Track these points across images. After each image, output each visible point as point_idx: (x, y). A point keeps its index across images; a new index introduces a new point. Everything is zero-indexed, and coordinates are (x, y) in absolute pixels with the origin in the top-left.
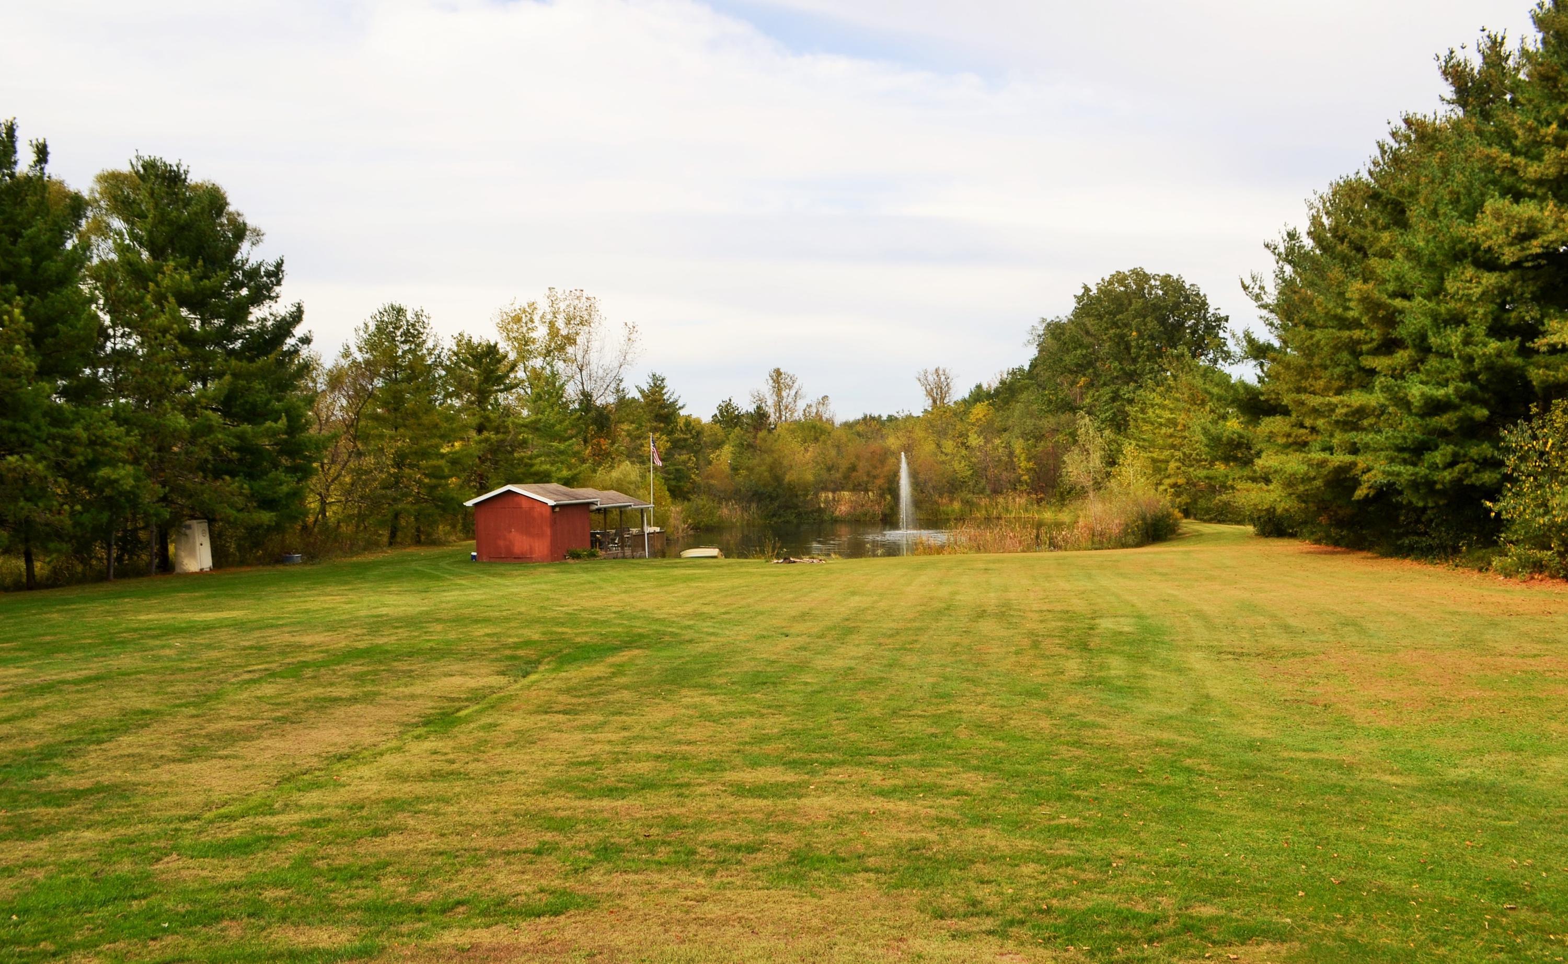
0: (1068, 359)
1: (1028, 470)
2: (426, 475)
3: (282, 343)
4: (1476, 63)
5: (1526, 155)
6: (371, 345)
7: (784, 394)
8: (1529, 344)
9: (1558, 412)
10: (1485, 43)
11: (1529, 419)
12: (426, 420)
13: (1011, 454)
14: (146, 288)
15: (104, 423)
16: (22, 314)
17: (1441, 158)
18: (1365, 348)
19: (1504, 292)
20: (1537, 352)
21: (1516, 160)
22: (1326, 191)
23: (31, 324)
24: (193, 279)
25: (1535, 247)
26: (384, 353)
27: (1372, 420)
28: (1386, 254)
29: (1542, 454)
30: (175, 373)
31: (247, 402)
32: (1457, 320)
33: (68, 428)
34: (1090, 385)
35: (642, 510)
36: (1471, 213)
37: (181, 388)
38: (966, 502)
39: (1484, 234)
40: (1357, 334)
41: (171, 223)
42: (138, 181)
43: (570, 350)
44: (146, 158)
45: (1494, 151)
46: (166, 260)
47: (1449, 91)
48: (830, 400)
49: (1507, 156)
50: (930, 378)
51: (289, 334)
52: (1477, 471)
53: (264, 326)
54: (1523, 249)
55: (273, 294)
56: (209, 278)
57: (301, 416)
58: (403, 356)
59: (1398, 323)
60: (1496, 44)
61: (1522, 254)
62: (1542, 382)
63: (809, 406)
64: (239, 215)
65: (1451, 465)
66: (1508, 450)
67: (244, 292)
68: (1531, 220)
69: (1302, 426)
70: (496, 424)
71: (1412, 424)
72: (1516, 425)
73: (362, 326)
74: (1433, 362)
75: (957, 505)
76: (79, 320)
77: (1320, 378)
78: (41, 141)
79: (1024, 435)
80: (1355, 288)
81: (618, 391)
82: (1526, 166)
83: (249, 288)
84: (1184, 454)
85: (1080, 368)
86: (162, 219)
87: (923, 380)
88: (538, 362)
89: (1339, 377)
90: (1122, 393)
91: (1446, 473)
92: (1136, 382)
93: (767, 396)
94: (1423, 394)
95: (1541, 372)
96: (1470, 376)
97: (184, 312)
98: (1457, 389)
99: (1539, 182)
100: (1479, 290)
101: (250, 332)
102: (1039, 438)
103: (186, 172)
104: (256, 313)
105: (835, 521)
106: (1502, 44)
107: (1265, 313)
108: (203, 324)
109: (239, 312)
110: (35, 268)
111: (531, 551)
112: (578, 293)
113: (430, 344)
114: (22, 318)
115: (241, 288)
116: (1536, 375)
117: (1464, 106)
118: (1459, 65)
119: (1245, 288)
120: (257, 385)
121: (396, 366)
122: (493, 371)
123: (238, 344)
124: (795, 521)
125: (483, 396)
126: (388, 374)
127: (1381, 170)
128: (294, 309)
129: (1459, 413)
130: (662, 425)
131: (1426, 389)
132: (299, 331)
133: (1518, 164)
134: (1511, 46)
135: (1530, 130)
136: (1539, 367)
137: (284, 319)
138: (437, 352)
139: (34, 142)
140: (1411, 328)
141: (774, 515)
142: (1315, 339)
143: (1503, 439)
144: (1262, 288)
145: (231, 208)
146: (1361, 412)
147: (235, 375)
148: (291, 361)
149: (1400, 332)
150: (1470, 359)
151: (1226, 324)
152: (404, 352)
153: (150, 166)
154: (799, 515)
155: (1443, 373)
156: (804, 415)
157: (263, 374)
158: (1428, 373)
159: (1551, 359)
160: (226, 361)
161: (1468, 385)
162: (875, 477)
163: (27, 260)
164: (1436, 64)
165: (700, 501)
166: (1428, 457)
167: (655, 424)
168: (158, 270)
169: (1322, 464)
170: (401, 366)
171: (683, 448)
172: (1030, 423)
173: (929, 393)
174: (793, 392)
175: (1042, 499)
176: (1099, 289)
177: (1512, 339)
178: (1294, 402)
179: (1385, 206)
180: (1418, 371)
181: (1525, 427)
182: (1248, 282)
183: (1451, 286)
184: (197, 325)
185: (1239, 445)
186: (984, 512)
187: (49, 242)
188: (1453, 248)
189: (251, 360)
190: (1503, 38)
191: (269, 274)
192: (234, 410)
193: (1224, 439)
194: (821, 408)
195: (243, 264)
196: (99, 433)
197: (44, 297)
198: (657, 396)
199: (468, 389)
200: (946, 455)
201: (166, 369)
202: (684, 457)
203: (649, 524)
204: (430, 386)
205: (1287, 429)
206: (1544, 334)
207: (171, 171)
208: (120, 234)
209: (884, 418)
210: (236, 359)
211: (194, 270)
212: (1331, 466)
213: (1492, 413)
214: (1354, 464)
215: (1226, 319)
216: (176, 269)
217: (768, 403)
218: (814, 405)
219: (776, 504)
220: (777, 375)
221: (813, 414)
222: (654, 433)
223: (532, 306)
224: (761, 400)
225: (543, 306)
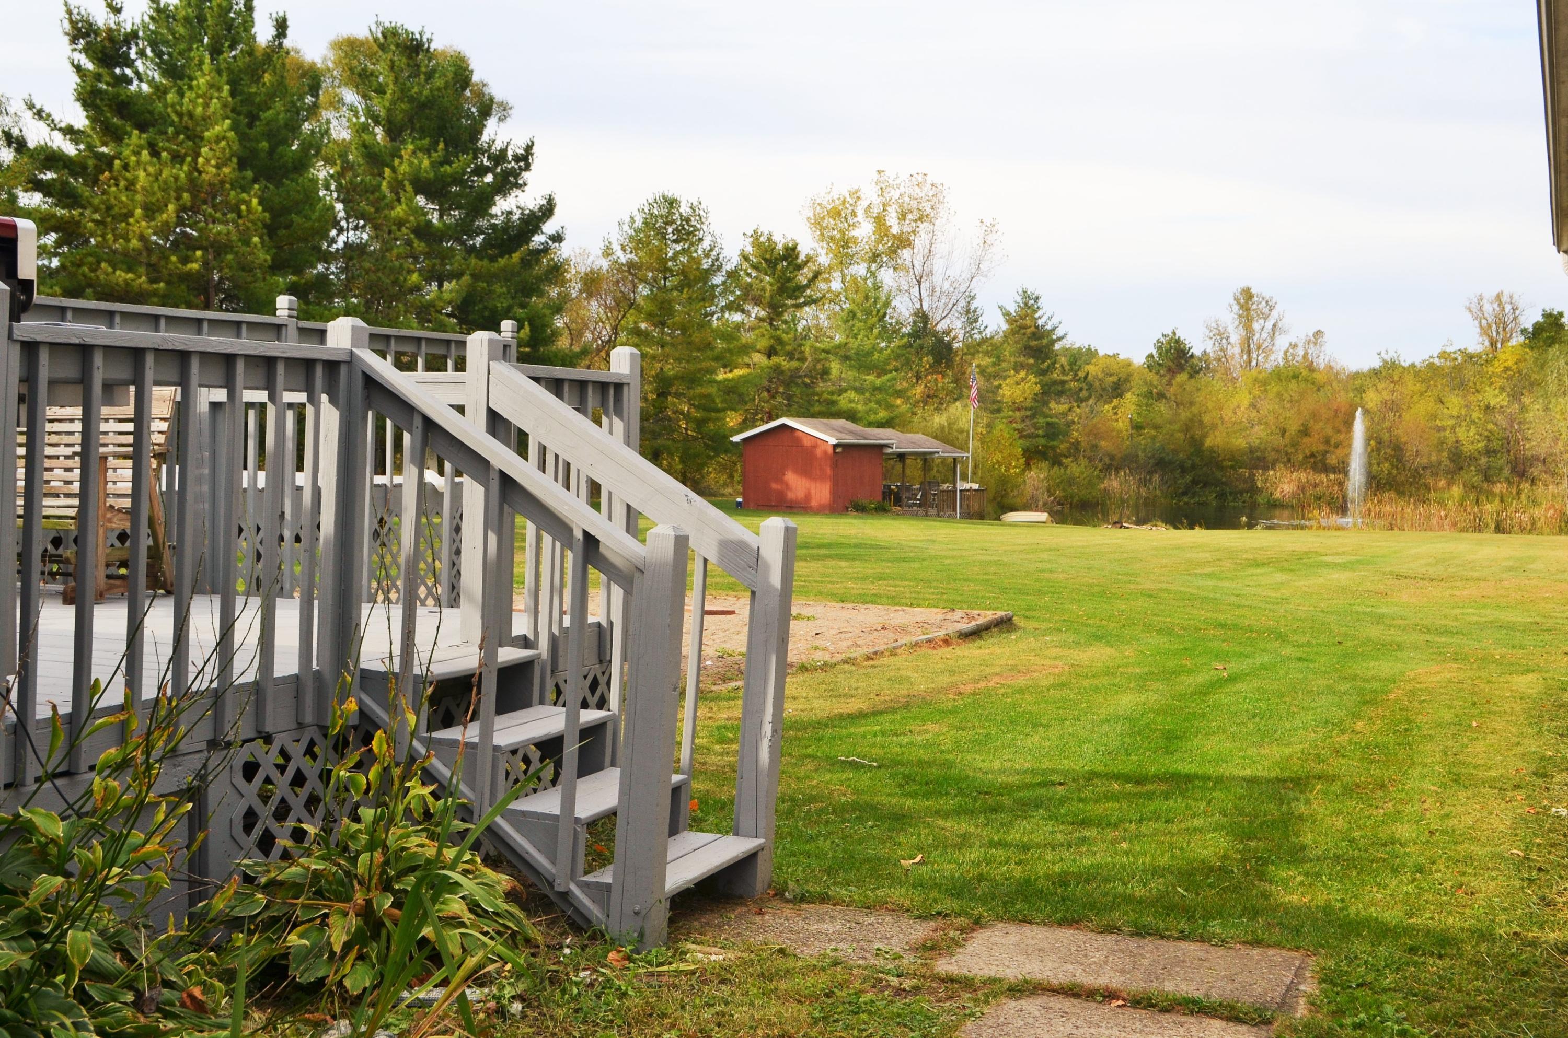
2: (697, 407)
3: (528, 240)
6: (637, 242)
7: (1256, 326)
12: (696, 337)
14: (381, 175)
16: (260, 203)
23: (267, 215)
24: (433, 164)
26: (651, 253)
30: (410, 272)
31: (486, 308)
35: (955, 459)
37: (417, 288)
41: (411, 99)
42: (376, 48)
43: (906, 253)
44: (387, 24)
46: (404, 142)
48: (1326, 338)
50: (1488, 308)
51: (537, 229)
53: (509, 220)
55: (520, 182)
56: (450, 163)
57: (550, 325)
58: (674, 258)
63: (1295, 346)
64: (484, 85)
67: (489, 178)
70: (788, 348)
73: (628, 219)
76: (314, 212)
78: (281, 14)
81: (968, 312)
83: (495, 175)
86: (403, 93)
87: (1476, 310)
88: (860, 270)
93: (1231, 329)
97: (421, 200)
101: (494, 226)
103: (430, 41)
104: (502, 205)
108: (441, 216)
109: (482, 202)
110: (271, 151)
111: (808, 497)
112: (920, 179)
113: (706, 244)
114: (260, 208)
115: (485, 174)
120: (499, 288)
121: (666, 270)
122: (789, 280)
123: (479, 240)
125: (776, 310)
126: (655, 279)
128: (544, 202)
130: (1031, 361)
132: (549, 227)
137: (532, 213)
138: (714, 253)
139: (274, 16)
141: (1184, 493)
145: (475, 78)
147: (475, 277)
148: (538, 261)
152: (677, 254)
153: (390, 34)
154: (1221, 496)
156: (1285, 357)
157: (507, 276)
160: (464, 258)
163: (264, 145)
165: (1076, 469)
167: (1022, 359)
168: (396, 153)
170: (671, 270)
171: (1060, 393)
173: (1485, 331)
174: (1269, 325)
184: (435, 218)
187: (286, 125)
189: (493, 259)
191: (517, 158)
192: (471, 317)
194: (1312, 350)
195: (490, 147)
197: (279, 185)
198: (1028, 322)
199: (757, 301)
201: (401, 265)
202: (1063, 408)
203: (964, 478)
204: (708, 296)
207: (412, 40)
208: (353, 109)
210: (477, 257)
211: (434, 155)
216: (414, 153)
217: (1232, 340)
218: (1301, 345)
219: (1189, 478)
220: (1246, 298)
221: (1299, 358)
222: (1017, 372)
223: (856, 195)
224: (1221, 335)
225: (870, 195)
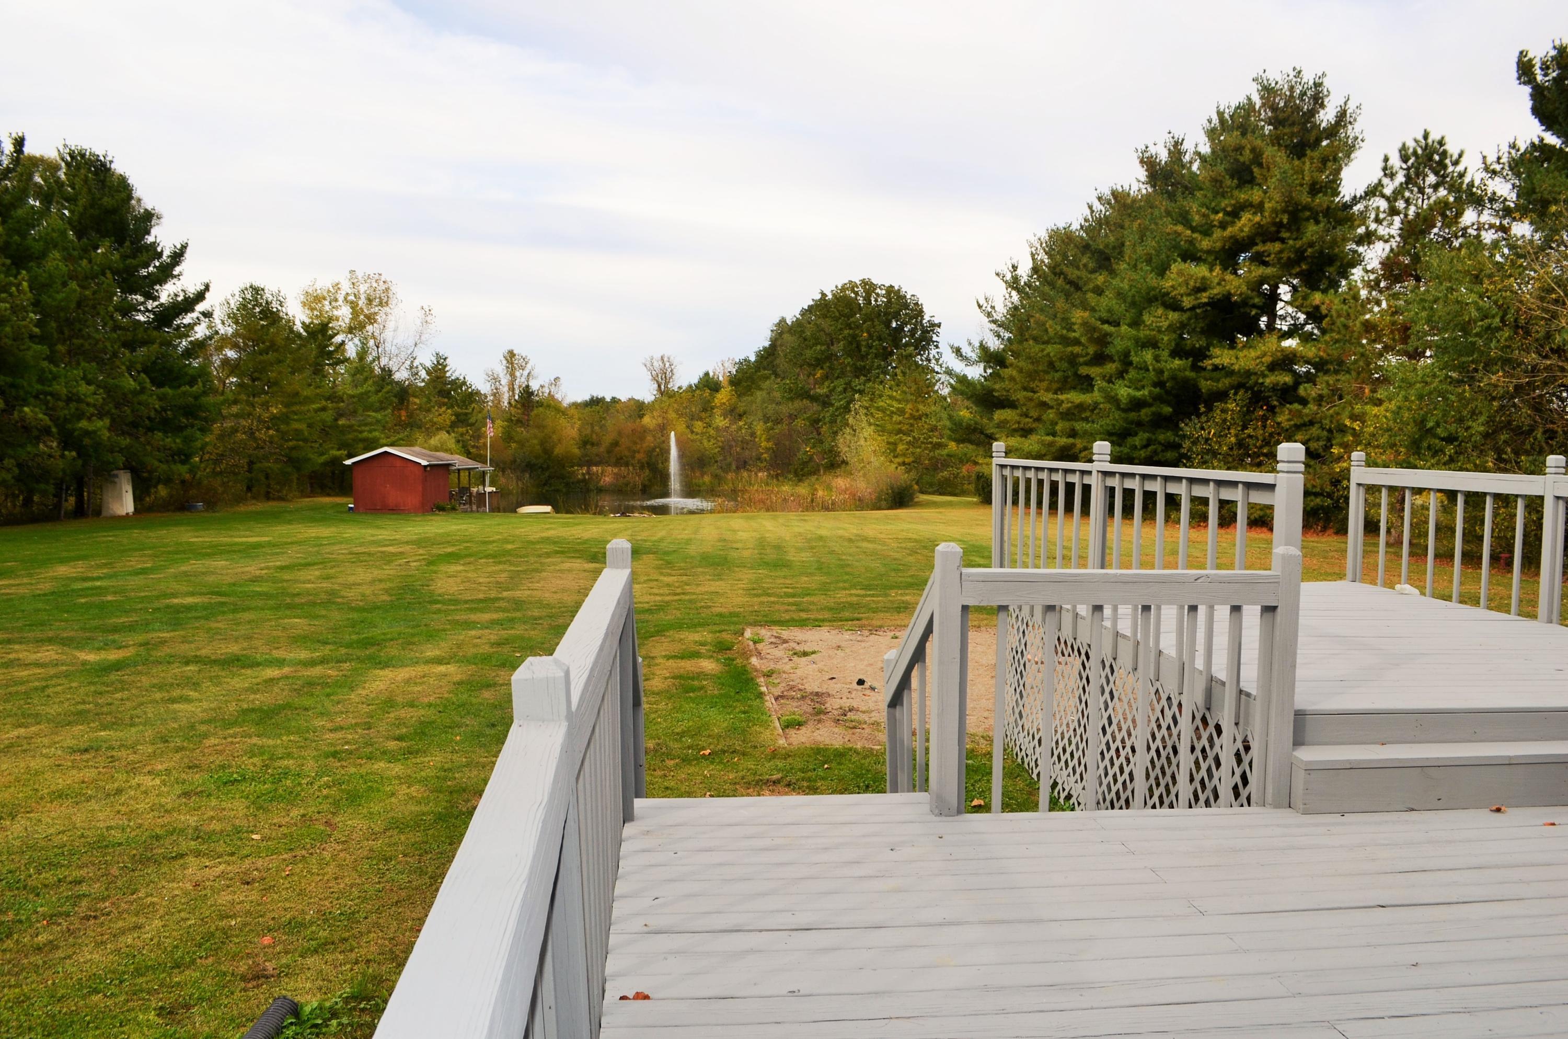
0: (809, 353)
1: (767, 449)
4: (1163, 156)
5: (1201, 232)
6: (234, 319)
7: (518, 374)
8: (1200, 364)
9: (1218, 412)
10: (1170, 145)
11: (1199, 416)
12: (288, 388)
13: (753, 435)
15: (77, 382)
17: (1140, 225)
18: (1082, 360)
19: (1183, 326)
20: (1204, 369)
21: (1195, 235)
22: (1044, 236)
24: (121, 257)
25: (1204, 298)
27: (1088, 414)
28: (1099, 291)
29: (1207, 440)
31: (164, 368)
32: (1152, 344)
33: (49, 386)
34: (826, 377)
35: (484, 472)
36: (1162, 271)
38: (716, 476)
39: (1172, 287)
40: (1077, 349)
41: (101, 207)
43: (370, 328)
45: (1179, 228)
47: (1142, 174)
48: (562, 381)
49: (1188, 232)
50: (655, 364)
52: (1163, 451)
54: (1197, 299)
55: (176, 273)
59: (1109, 343)
60: (1177, 144)
61: (1196, 302)
62: (1209, 390)
63: (542, 387)
64: (143, 201)
65: (1145, 446)
66: (1184, 437)
68: (1204, 278)
69: (1027, 416)
71: (1117, 417)
72: (1190, 420)
74: (1132, 374)
75: (707, 479)
77: (1044, 380)
79: (766, 419)
80: (1078, 315)
81: (411, 369)
82: (1201, 241)
84: (914, 437)
85: (818, 363)
87: (649, 366)
88: (339, 339)
89: (1058, 381)
90: (853, 384)
91: (1142, 452)
92: (865, 376)
93: (502, 375)
94: (1129, 394)
95: (1208, 383)
96: (1159, 384)
98: (1150, 392)
99: (1209, 252)
100: (1166, 324)
102: (778, 421)
103: (110, 162)
104: (169, 290)
105: (600, 490)
106: (1181, 144)
107: (993, 326)
109: (151, 288)
111: (404, 502)
112: (376, 277)
116: (1205, 385)
117: (1154, 186)
118: (1152, 157)
119: (980, 306)
122: (325, 347)
123: (150, 315)
124: (564, 490)
127: (1090, 225)
129: (1153, 409)
131: (1130, 391)
133: (1195, 239)
134: (1188, 146)
135: (1204, 215)
136: (1207, 380)
139: (14, 139)
140: (1119, 348)
141: (545, 484)
142: (1045, 352)
143: (1182, 429)
144: (993, 307)
145: (135, 193)
146: (1081, 407)
147: (161, 344)
149: (1110, 350)
150: (1161, 372)
151: (939, 330)
153: (80, 155)
154: (567, 484)
155: (1140, 381)
158: (1130, 381)
159: (1215, 374)
161: (1158, 390)
162: (634, 452)
164: (1136, 155)
166: (1130, 441)
169: (1051, 444)
171: (463, 421)
172: (771, 407)
173: (654, 379)
174: (526, 373)
175: (777, 475)
176: (834, 295)
177: (1187, 359)
178: (1025, 398)
179: (1093, 254)
180: (1123, 378)
181: (1196, 421)
182: (982, 302)
183: (1147, 318)
185: (975, 430)
186: (731, 485)
188: (1148, 293)
190: (1183, 140)
191: (174, 255)
193: (964, 424)
194: (553, 389)
195: (152, 246)
196: (75, 390)
198: (440, 374)
200: (697, 434)
203: (489, 485)
205: (1017, 418)
206: (1210, 357)
207: (100, 161)
209: (608, 399)
211: (121, 250)
212: (1058, 445)
213: (1174, 411)
214: (1074, 445)
215: (939, 325)
217: (502, 382)
218: (547, 385)
219: (547, 474)
220: (511, 356)
221: (546, 395)
222: (440, 407)
223: (337, 286)
224: (495, 379)
225: (346, 287)
